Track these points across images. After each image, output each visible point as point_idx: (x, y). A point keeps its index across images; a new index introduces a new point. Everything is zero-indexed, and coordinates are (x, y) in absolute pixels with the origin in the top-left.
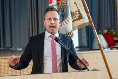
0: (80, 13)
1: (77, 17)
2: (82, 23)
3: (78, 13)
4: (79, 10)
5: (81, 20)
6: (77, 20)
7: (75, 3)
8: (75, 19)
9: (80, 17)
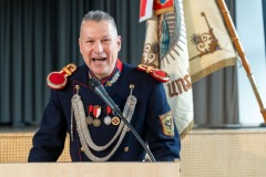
0: (213, 37)
1: (207, 47)
2: (219, 59)
3: (208, 36)
4: (211, 30)
5: (217, 53)
6: (207, 52)
7: (203, 14)
8: (203, 50)
9: (215, 46)
